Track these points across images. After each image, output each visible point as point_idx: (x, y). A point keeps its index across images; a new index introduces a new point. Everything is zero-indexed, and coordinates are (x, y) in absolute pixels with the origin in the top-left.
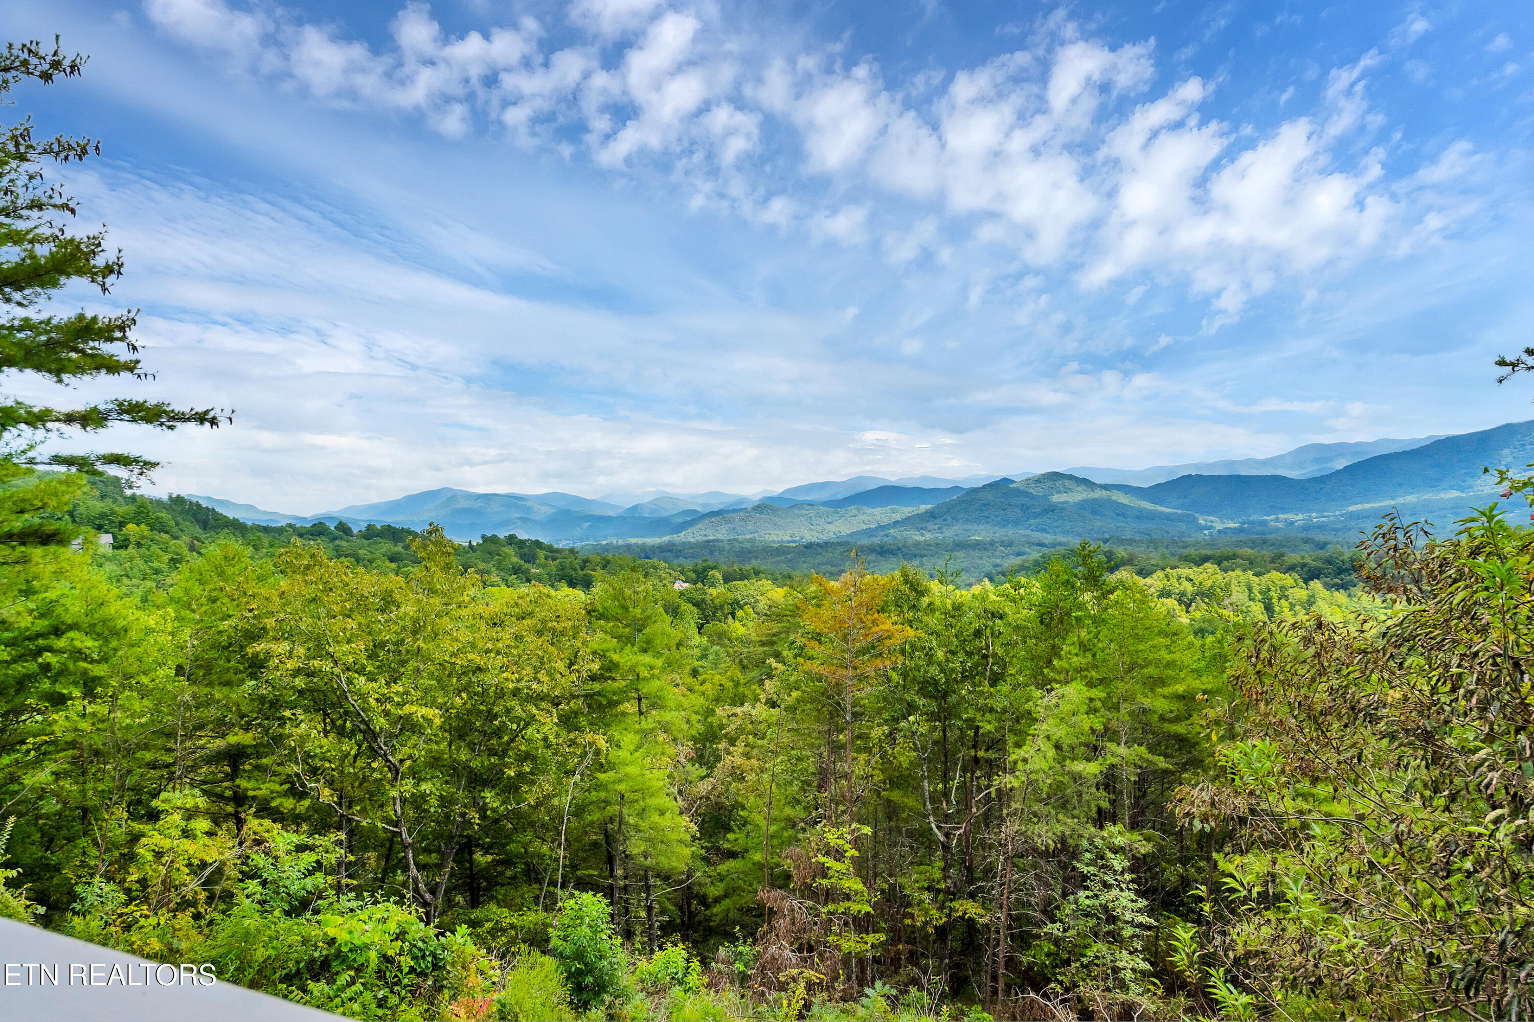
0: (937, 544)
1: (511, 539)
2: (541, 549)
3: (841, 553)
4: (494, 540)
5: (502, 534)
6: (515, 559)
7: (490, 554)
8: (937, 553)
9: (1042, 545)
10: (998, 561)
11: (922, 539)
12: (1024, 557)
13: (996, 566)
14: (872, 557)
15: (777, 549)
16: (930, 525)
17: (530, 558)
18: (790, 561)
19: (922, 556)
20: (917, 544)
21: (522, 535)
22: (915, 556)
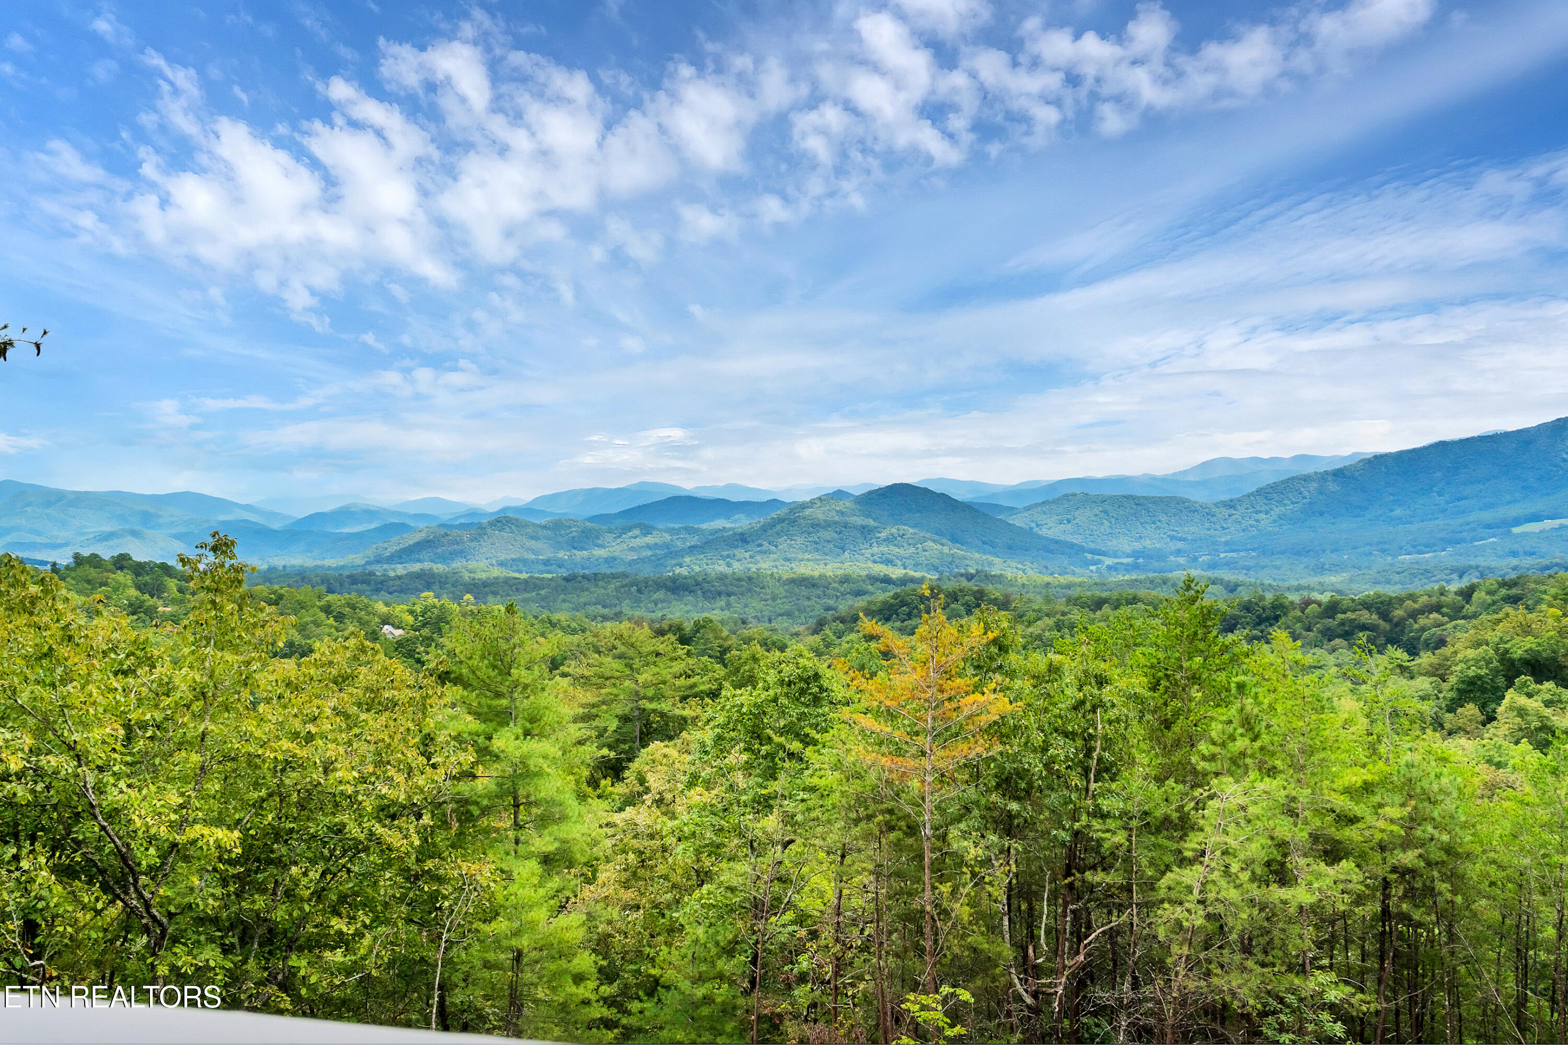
0: (750, 579)
1: (121, 562)
2: (170, 576)
3: (617, 589)
4: (94, 561)
5: (107, 553)
6: (133, 592)
7: (89, 582)
8: (750, 590)
9: (887, 580)
10: (831, 602)
11: (728, 571)
12: (867, 598)
13: (828, 609)
14: (660, 595)
15: (526, 582)
16: (739, 553)
17: (156, 590)
18: (544, 598)
19: (729, 595)
20: (722, 578)
21: (139, 556)
22: (720, 594)
